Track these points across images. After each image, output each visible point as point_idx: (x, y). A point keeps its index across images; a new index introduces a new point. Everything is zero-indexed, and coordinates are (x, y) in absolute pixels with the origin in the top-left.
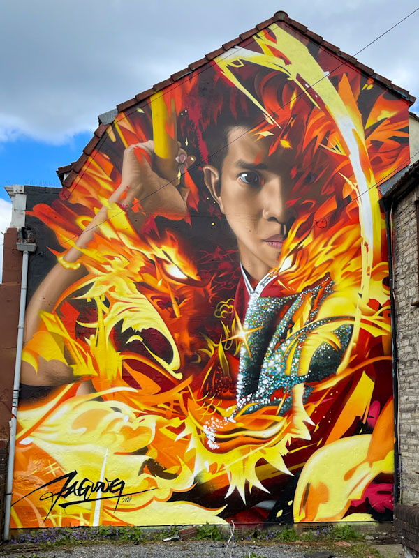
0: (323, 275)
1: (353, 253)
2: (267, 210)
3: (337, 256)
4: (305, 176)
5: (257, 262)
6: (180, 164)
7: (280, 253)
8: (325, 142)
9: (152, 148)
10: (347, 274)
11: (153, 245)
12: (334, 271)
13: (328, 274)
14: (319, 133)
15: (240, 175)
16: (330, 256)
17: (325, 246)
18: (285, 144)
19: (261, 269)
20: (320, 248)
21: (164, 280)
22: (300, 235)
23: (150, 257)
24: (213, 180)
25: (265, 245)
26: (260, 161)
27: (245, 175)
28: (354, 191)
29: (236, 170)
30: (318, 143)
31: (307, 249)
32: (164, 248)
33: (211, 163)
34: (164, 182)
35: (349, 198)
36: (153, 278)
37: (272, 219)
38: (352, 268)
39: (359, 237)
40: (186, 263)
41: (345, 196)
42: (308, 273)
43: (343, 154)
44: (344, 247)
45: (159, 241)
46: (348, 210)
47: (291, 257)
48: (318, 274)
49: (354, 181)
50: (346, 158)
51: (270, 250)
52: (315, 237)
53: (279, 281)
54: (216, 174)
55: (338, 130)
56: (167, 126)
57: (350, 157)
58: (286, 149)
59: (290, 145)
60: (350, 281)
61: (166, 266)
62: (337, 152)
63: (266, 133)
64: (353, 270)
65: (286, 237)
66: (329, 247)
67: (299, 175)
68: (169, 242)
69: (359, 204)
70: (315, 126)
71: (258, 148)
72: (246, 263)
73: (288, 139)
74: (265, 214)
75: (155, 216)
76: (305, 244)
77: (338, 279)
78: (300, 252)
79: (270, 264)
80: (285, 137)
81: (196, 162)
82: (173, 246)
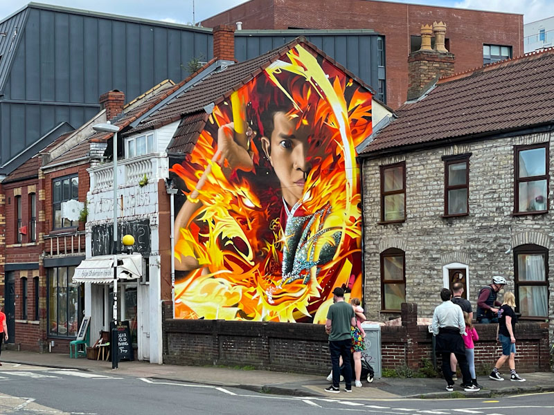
0: (326, 203)
1: (342, 188)
2: (296, 164)
3: (333, 191)
4: (316, 142)
5: (292, 196)
6: (249, 136)
7: (303, 190)
8: (326, 121)
9: (233, 127)
10: (339, 202)
11: (236, 187)
12: (331, 200)
13: (328, 202)
14: (323, 115)
15: (281, 142)
16: (330, 191)
17: (327, 185)
18: (305, 122)
19: (293, 200)
20: (324, 187)
21: (243, 208)
22: (313, 179)
23: (235, 195)
24: (267, 146)
25: (295, 185)
26: (291, 134)
27: (284, 142)
28: (342, 151)
29: (279, 139)
30: (323, 121)
31: (317, 187)
32: (242, 188)
33: (265, 136)
34: (240, 147)
35: (340, 155)
36: (237, 207)
37: (299, 169)
38: (341, 198)
39: (345, 179)
40: (254, 198)
41: (337, 154)
42: (318, 202)
43: (336, 127)
44: (337, 186)
45: (239, 184)
46: (339, 162)
47: (309, 192)
48: (324, 202)
49: (342, 145)
50: (338, 130)
51: (298, 188)
52: (322, 180)
53: (303, 207)
54: (268, 142)
55: (333, 113)
56: (241, 113)
57: (340, 129)
58: (305, 126)
59: (308, 122)
60: (340, 206)
61: (243, 199)
62: (333, 126)
63: (295, 116)
64: (341, 199)
65: (306, 180)
66: (329, 186)
67: (313, 142)
68: (245, 184)
69: (345, 159)
70: (321, 110)
71: (290, 125)
72: (285, 197)
73: (307, 119)
74: (295, 167)
75: (236, 169)
76: (316, 184)
77: (334, 205)
78: (314, 189)
79: (298, 197)
80: (305, 118)
81: (257, 134)
82: (247, 187)
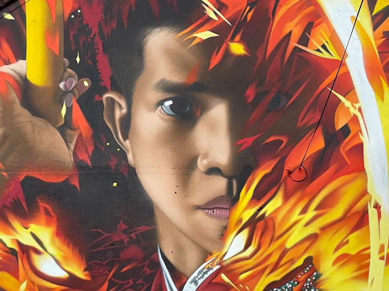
0: (300, 262)
1: (354, 222)
2: (206, 156)
3: (324, 229)
5: (185, 241)
7: (225, 228)
11: (17, 225)
15: (161, 103)
16: (313, 229)
17: (304, 211)
19: (192, 256)
20: (295, 216)
22: (261, 195)
24: (118, 114)
25: (200, 215)
26: (194, 80)
27: (171, 102)
29: (154, 96)
31: (272, 218)
32: (34, 227)
33: (115, 88)
35: (346, 130)
37: (213, 171)
39: (365, 193)
40: (68, 252)
42: (274, 259)
44: (336, 212)
46: (344, 148)
47: (245, 233)
48: (292, 261)
49: (355, 100)
51: (208, 223)
52: (286, 198)
54: (123, 103)
56: (49, 35)
59: (245, 49)
62: (325, 55)
65: (235, 200)
66: (311, 213)
69: (364, 138)
71: (192, 58)
72: (167, 247)
73: (242, 41)
74: (202, 164)
76: (269, 209)
78: (260, 225)
79: (208, 246)
80: (238, 38)
82: (48, 224)
